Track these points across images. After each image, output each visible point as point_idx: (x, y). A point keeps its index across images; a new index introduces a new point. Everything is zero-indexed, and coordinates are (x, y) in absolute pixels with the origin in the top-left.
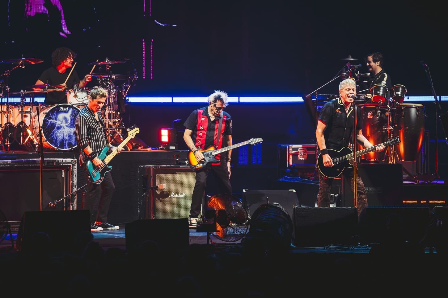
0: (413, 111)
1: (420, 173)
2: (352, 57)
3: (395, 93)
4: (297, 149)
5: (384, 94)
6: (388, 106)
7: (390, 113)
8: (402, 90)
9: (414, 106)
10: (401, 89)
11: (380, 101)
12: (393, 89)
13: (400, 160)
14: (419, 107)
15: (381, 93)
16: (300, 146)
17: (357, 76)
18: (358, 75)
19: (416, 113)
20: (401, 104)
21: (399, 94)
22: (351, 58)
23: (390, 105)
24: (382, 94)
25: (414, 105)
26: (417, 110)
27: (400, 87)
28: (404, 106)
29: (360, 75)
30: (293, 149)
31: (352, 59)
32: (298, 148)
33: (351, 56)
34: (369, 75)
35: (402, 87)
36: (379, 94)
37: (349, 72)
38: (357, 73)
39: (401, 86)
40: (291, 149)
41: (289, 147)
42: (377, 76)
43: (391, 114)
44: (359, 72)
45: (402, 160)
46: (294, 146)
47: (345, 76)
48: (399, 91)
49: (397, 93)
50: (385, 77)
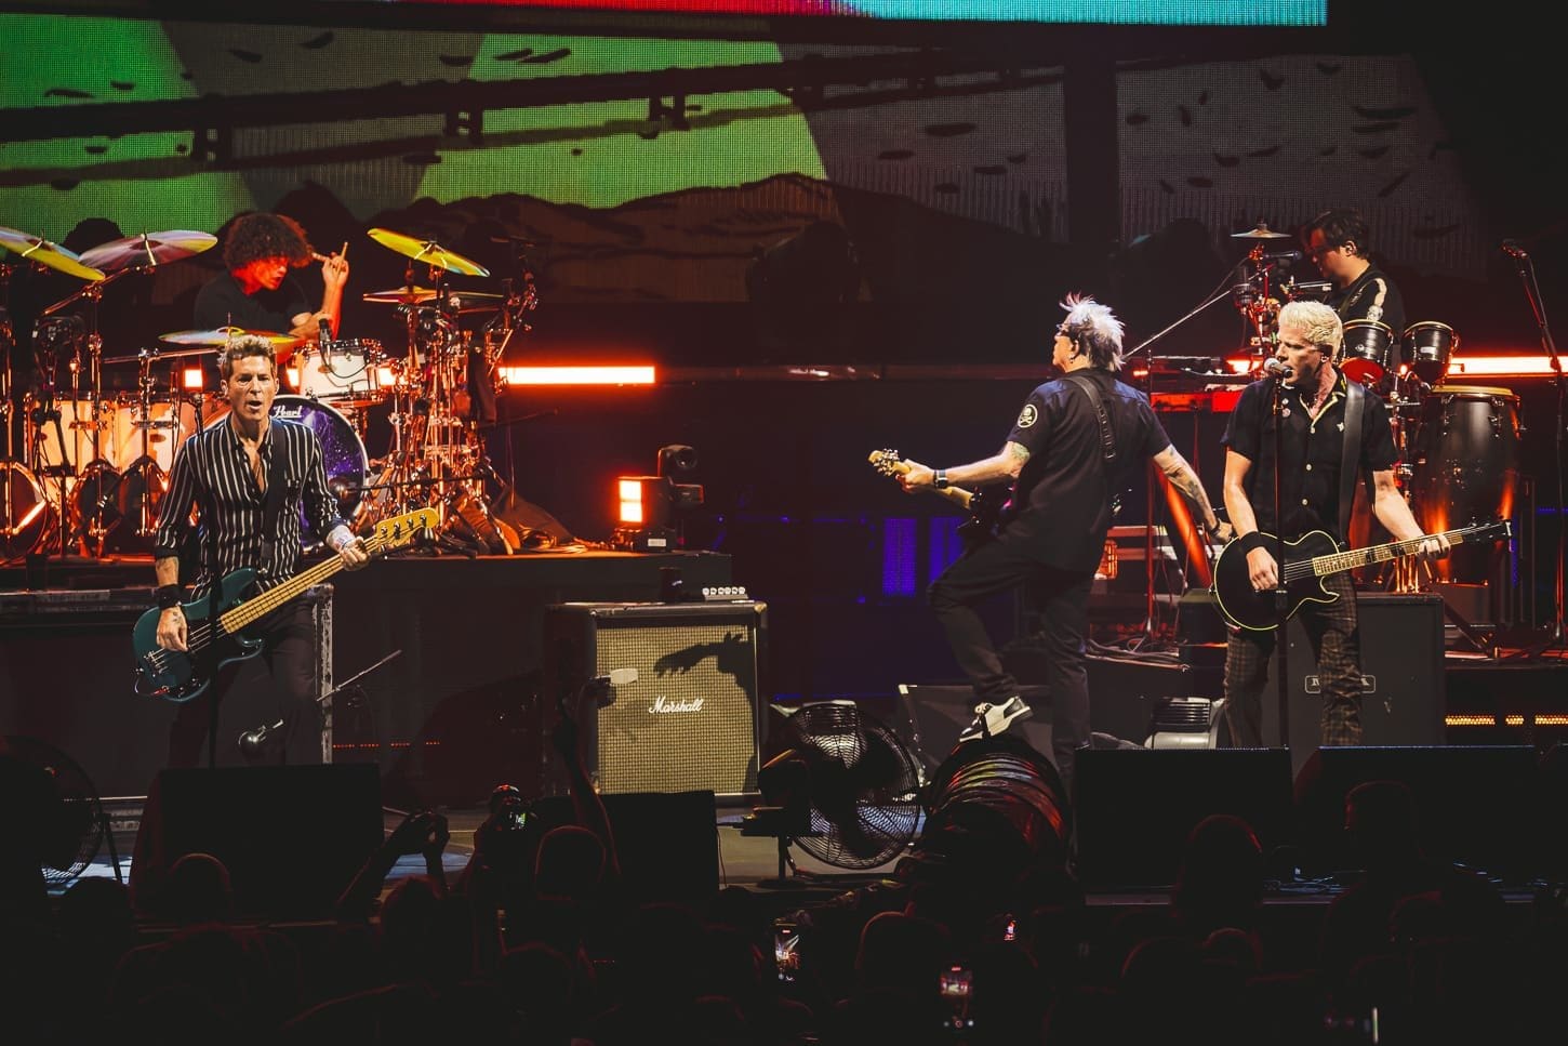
0: (1480, 412)
1: (1503, 621)
2: (1272, 229)
3: (1418, 351)
6: (1394, 395)
7: (1399, 420)
8: (1440, 342)
9: (1481, 395)
10: (1436, 336)
11: (1366, 377)
13: (1434, 580)
14: (1498, 397)
15: (1369, 349)
17: (1286, 292)
18: (1291, 290)
19: (1489, 419)
20: (1437, 389)
21: (1430, 355)
22: (1265, 230)
25: (1481, 391)
26: (1494, 410)
27: (1432, 329)
28: (1447, 395)
29: (1297, 288)
31: (1269, 236)
33: (1265, 225)
34: (1329, 289)
35: (1443, 332)
36: (1364, 353)
37: (1260, 279)
38: (1285, 284)
39: (1439, 325)
42: (1353, 290)
44: (1292, 278)
45: (1440, 580)
47: (1246, 293)
48: (1429, 344)
49: (1425, 350)
50: (1379, 291)
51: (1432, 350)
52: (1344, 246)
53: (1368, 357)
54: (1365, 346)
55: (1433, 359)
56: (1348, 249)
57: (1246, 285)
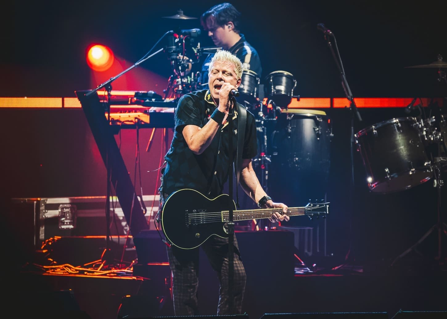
0: (308, 126)
2: (186, 14)
3: (274, 88)
4: (56, 207)
5: (251, 90)
6: (261, 114)
7: (263, 129)
8: (287, 83)
9: (309, 115)
10: (284, 80)
12: (270, 79)
14: (319, 116)
15: (246, 87)
16: (66, 200)
17: (196, 52)
18: (198, 51)
19: (314, 129)
20: (284, 111)
21: (280, 91)
22: (182, 14)
23: (263, 112)
24: (247, 90)
25: (309, 113)
26: (317, 123)
27: (282, 75)
28: (290, 114)
29: (202, 50)
30: (49, 207)
31: (185, 18)
32: (59, 204)
33: (182, 12)
35: (287, 77)
36: (243, 89)
37: (180, 44)
38: (195, 47)
39: (286, 73)
40: (42, 208)
41: (39, 202)
43: (265, 131)
44: (199, 44)
46: (50, 201)
47: (174, 52)
48: (280, 84)
49: (278, 87)
50: (247, 54)
51: (282, 88)
52: (227, 25)
53: (245, 92)
54: (244, 85)
55: (283, 93)
56: (229, 27)
57: (174, 47)
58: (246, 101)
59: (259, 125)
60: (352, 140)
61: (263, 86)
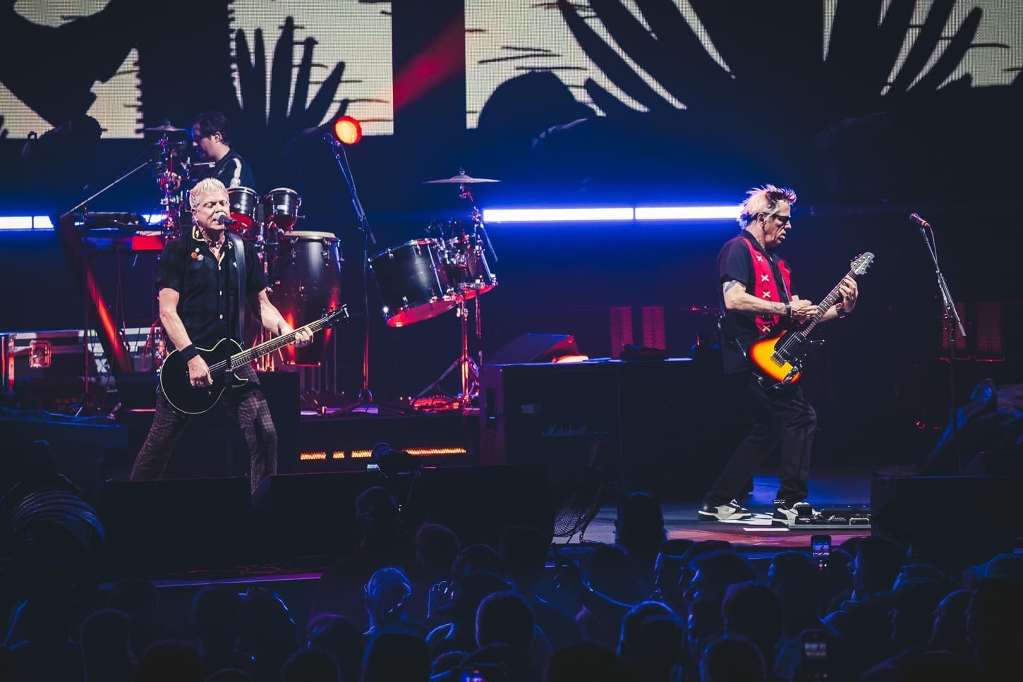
0: (315, 250)
1: (313, 389)
2: (173, 125)
3: (276, 208)
4: (26, 342)
5: (249, 211)
6: (261, 238)
7: (264, 255)
8: (290, 202)
9: (316, 238)
10: (287, 198)
11: (242, 226)
12: (271, 198)
13: (285, 362)
14: (327, 239)
15: (242, 207)
17: (185, 168)
18: (187, 167)
19: (322, 253)
20: (288, 233)
21: (283, 211)
22: (169, 126)
23: (264, 236)
24: (245, 211)
25: (315, 235)
26: (325, 247)
27: (285, 193)
28: (294, 238)
29: (193, 165)
30: (18, 343)
31: (172, 129)
32: (30, 340)
33: (169, 122)
34: (214, 166)
35: (291, 194)
36: (239, 210)
37: (167, 159)
38: (184, 162)
39: (289, 190)
40: (11, 344)
41: (7, 338)
42: (220, 166)
43: (266, 257)
44: (189, 158)
45: (290, 362)
46: (20, 336)
47: (160, 168)
48: (282, 203)
49: (280, 207)
50: (236, 167)
51: (285, 208)
52: (214, 135)
53: (243, 212)
54: (241, 205)
55: (286, 213)
56: (216, 138)
57: (160, 163)
58: (243, 224)
59: (259, 250)
60: (365, 266)
61: (262, 205)
